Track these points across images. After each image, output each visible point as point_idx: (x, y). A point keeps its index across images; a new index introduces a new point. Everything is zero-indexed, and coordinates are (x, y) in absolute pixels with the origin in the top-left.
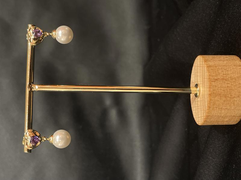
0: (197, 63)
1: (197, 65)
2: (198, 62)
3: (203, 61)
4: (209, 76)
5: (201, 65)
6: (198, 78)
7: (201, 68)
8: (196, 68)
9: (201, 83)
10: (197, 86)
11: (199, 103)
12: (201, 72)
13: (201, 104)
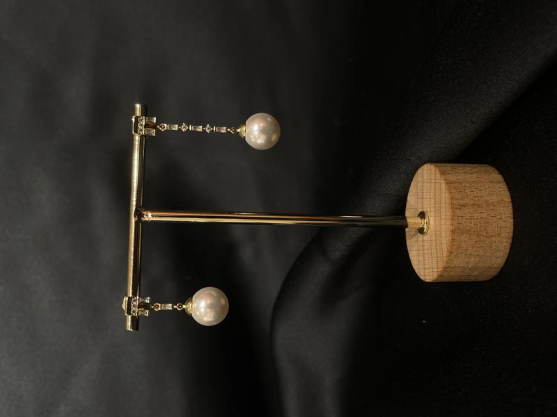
1: (423, 179)
2: (425, 175)
5: (433, 181)
6: (425, 202)
7: (433, 185)
11: (426, 245)
13: (431, 246)
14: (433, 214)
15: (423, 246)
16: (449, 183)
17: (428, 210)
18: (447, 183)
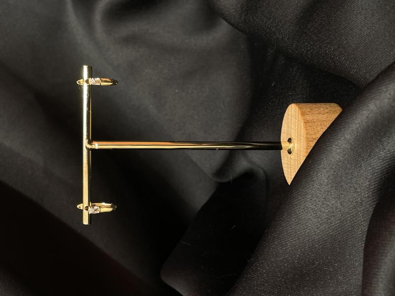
0: (291, 112)
1: (292, 114)
2: (293, 111)
3: (300, 113)
4: (307, 134)
5: (297, 118)
6: (292, 132)
7: (297, 121)
8: (290, 117)
9: (296, 138)
10: (290, 140)
11: (292, 161)
12: (297, 125)
13: (295, 163)
14: (296, 141)
15: (291, 162)
16: (306, 122)
17: (294, 138)
18: (305, 122)
